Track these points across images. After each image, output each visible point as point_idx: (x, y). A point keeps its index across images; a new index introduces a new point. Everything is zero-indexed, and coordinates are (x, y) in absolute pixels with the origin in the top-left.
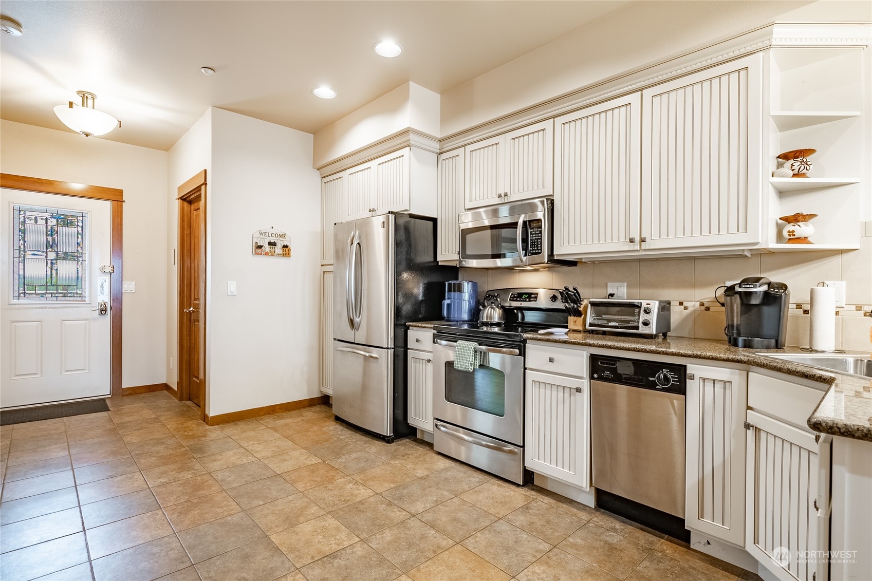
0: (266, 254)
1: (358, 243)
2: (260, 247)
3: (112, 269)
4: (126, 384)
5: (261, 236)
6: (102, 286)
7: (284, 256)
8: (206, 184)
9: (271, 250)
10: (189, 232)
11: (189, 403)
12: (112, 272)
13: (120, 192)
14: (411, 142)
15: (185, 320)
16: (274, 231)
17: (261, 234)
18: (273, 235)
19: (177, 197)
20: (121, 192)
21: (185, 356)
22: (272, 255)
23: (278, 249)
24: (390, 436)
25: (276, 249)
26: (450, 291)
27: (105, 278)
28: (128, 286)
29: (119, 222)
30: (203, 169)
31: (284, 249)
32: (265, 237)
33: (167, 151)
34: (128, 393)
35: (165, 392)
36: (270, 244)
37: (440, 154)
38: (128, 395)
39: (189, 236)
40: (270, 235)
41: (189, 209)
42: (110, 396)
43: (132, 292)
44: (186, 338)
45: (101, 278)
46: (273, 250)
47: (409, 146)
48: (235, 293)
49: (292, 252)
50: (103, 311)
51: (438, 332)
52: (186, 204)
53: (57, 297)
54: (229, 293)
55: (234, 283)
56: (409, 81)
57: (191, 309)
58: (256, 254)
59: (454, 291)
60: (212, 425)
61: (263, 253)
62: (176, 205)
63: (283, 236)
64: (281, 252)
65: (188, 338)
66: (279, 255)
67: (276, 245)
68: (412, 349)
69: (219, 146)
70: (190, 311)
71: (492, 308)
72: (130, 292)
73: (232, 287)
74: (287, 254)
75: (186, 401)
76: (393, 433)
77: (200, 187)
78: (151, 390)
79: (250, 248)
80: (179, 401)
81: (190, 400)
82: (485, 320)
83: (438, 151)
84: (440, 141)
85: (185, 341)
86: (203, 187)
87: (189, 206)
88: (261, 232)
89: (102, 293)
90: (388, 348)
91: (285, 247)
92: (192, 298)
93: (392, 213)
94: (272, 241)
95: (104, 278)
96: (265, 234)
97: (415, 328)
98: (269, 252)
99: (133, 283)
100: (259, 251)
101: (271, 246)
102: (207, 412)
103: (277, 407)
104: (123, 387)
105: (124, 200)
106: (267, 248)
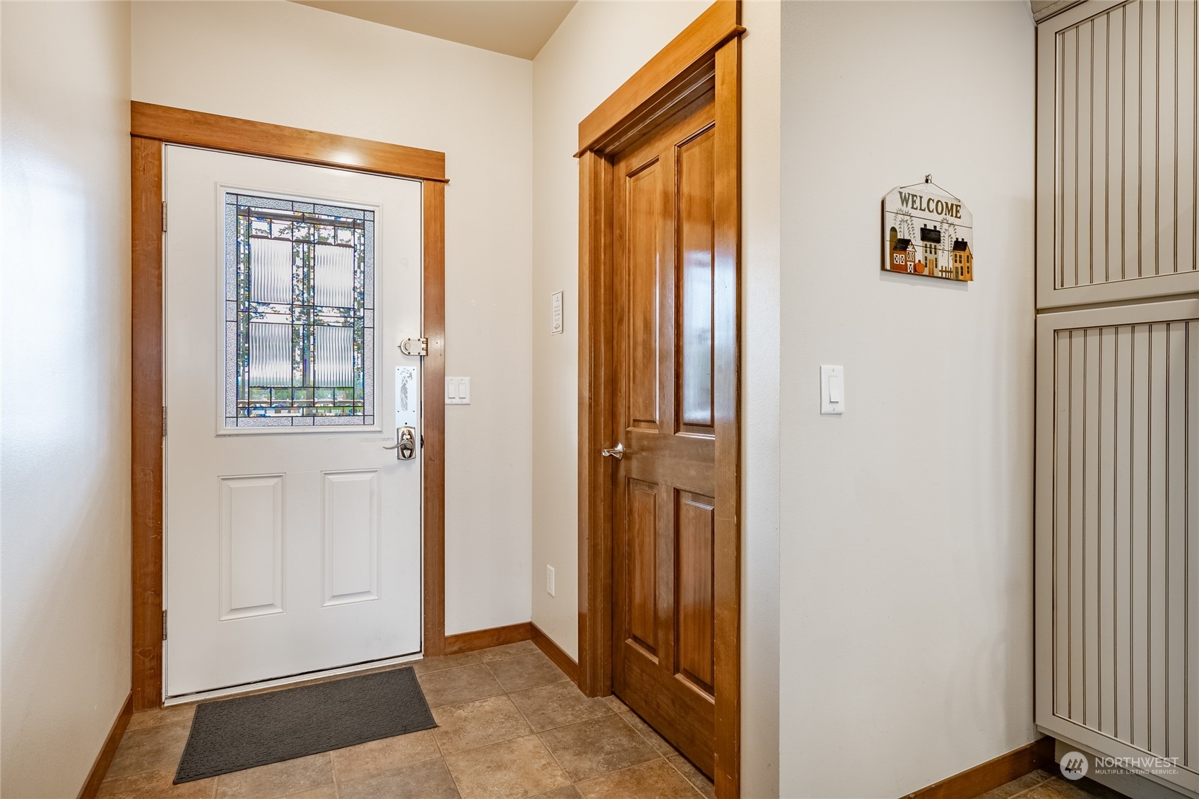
0: (917, 270)
2: (902, 246)
3: (424, 346)
4: (453, 627)
5: (904, 209)
6: (404, 389)
7: (957, 278)
9: (928, 255)
10: (609, 240)
12: (423, 353)
13: (438, 159)
15: (601, 477)
16: (932, 192)
17: (905, 200)
18: (932, 206)
20: (441, 158)
21: (603, 574)
22: (931, 275)
23: (945, 256)
25: (939, 254)
27: (410, 368)
28: (456, 389)
29: (438, 233)
31: (958, 253)
32: (913, 212)
34: (456, 648)
35: (531, 645)
36: (925, 234)
38: (456, 652)
39: (609, 251)
40: (924, 205)
41: (610, 177)
42: (420, 657)
43: (465, 401)
44: (603, 527)
45: (401, 368)
46: (933, 257)
48: (839, 408)
50: (405, 449)
52: (601, 164)
53: (314, 416)
54: (827, 408)
55: (839, 368)
57: (620, 447)
61: (910, 265)
63: (953, 209)
64: (951, 266)
65: (609, 528)
66: (952, 273)
67: (938, 241)
70: (613, 455)
72: (459, 401)
73: (834, 384)
74: (965, 270)
75: (604, 696)
78: (501, 639)
79: (876, 246)
80: (589, 696)
81: (613, 693)
85: (600, 533)
88: (905, 191)
89: (405, 406)
91: (960, 246)
92: (622, 420)
94: (930, 227)
95: (407, 367)
96: (914, 202)
98: (923, 262)
99: (467, 379)
100: (899, 258)
101: (928, 244)
104: (446, 635)
105: (447, 178)
106: (918, 251)
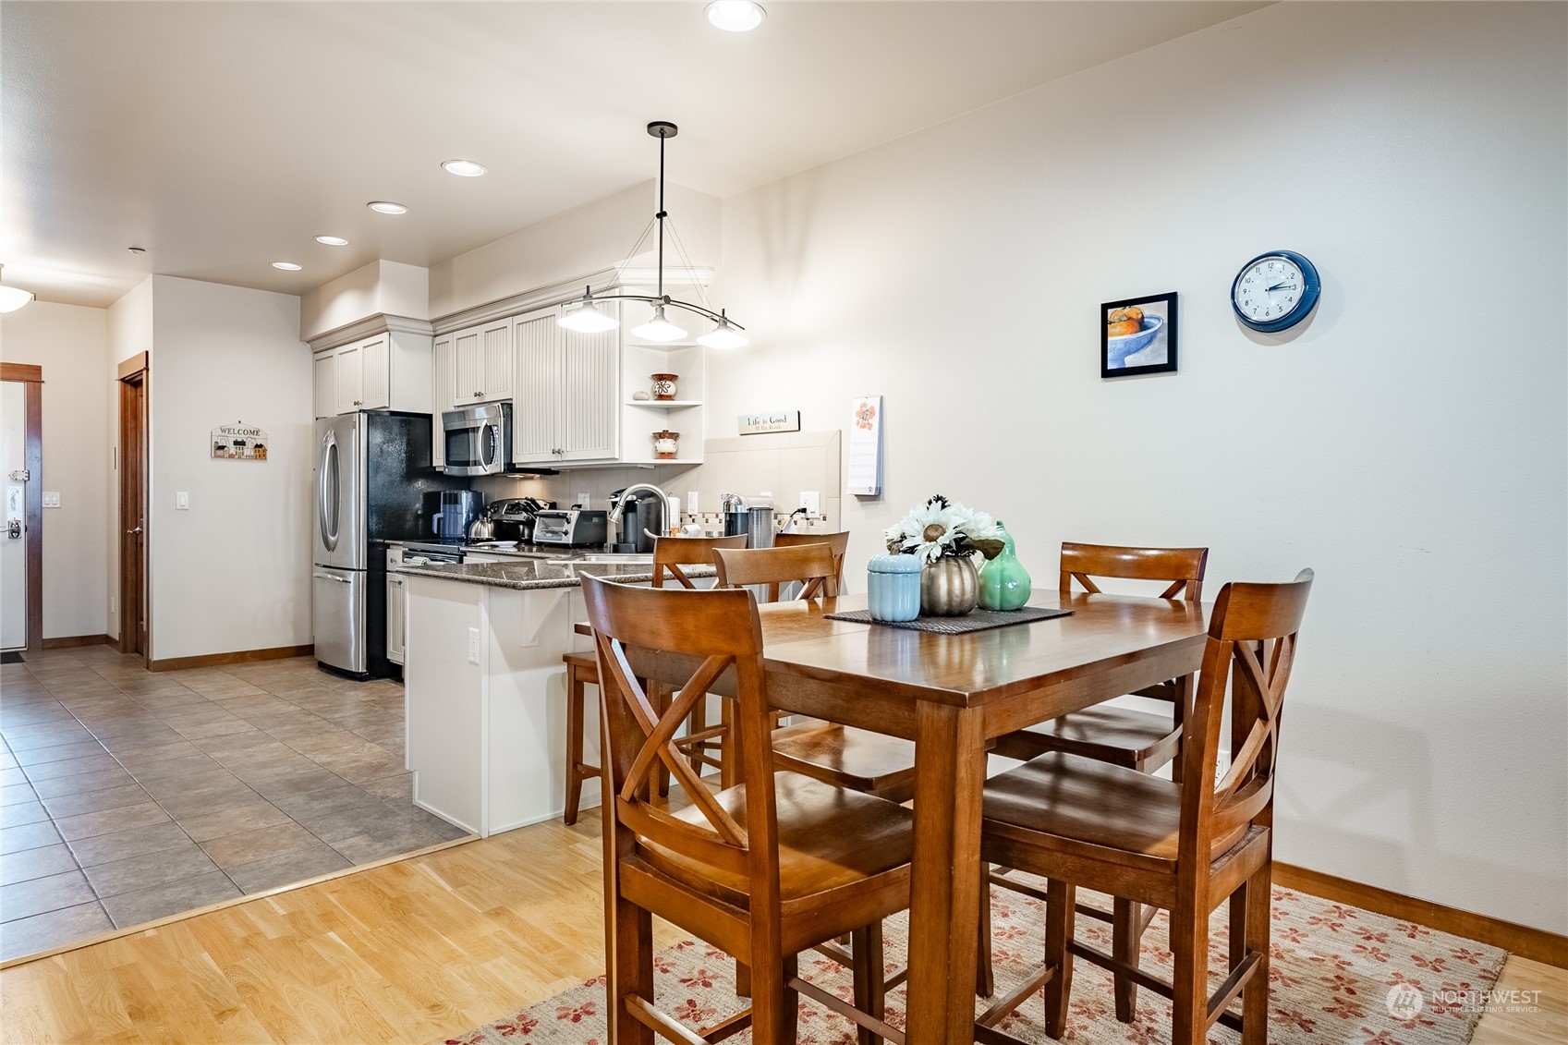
0: (231, 456)
1: (333, 446)
2: (222, 448)
3: (27, 475)
4: (48, 634)
5: (223, 434)
6: (13, 499)
7: (256, 458)
8: (148, 370)
9: (238, 451)
10: (133, 425)
11: (134, 655)
12: (27, 479)
13: (36, 369)
14: (389, 327)
15: (129, 544)
16: (241, 427)
17: (224, 431)
18: (241, 432)
19: (117, 378)
20: (39, 369)
21: (130, 594)
22: (240, 458)
23: (249, 450)
24: (362, 673)
25: (245, 450)
26: (445, 503)
27: (18, 488)
28: (50, 499)
29: (37, 411)
30: (144, 350)
31: (257, 449)
32: (229, 435)
33: (106, 308)
34: (50, 645)
35: (104, 645)
36: (236, 443)
37: (436, 336)
38: (50, 648)
39: (134, 431)
40: (236, 432)
41: (134, 394)
42: (25, 648)
43: (56, 506)
44: (130, 568)
45: (11, 487)
46: (241, 451)
47: (387, 331)
48: (186, 507)
49: (268, 453)
50: (14, 533)
51: (410, 550)
52: (129, 387)
54: (178, 507)
55: (186, 493)
56: (378, 259)
57: (138, 529)
58: (216, 456)
59: (450, 503)
60: (155, 671)
61: (227, 455)
62: (117, 387)
63: (256, 432)
64: (253, 454)
65: (134, 569)
66: (250, 458)
67: (244, 445)
68: (392, 572)
69: (163, 322)
70: (135, 532)
71: (482, 523)
72: (52, 506)
73: (183, 499)
74: (262, 456)
75: (128, 651)
76: (367, 669)
77: (142, 370)
79: (207, 449)
80: (122, 654)
81: (137, 651)
82: (473, 536)
83: (432, 333)
84: (432, 322)
85: (129, 573)
86: (145, 372)
87: (134, 389)
88: (223, 428)
89: (14, 509)
90: (359, 570)
91: (258, 446)
92: (139, 515)
93: (364, 411)
94: (240, 440)
95: (16, 487)
96: (229, 431)
97: (394, 547)
98: (234, 453)
99: (57, 494)
100: (220, 452)
101: (238, 446)
102: (150, 657)
103: (249, 654)
104: (43, 638)
105: (43, 381)
106: (232, 449)
